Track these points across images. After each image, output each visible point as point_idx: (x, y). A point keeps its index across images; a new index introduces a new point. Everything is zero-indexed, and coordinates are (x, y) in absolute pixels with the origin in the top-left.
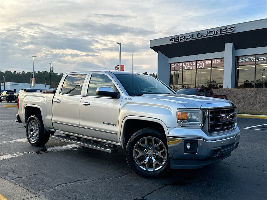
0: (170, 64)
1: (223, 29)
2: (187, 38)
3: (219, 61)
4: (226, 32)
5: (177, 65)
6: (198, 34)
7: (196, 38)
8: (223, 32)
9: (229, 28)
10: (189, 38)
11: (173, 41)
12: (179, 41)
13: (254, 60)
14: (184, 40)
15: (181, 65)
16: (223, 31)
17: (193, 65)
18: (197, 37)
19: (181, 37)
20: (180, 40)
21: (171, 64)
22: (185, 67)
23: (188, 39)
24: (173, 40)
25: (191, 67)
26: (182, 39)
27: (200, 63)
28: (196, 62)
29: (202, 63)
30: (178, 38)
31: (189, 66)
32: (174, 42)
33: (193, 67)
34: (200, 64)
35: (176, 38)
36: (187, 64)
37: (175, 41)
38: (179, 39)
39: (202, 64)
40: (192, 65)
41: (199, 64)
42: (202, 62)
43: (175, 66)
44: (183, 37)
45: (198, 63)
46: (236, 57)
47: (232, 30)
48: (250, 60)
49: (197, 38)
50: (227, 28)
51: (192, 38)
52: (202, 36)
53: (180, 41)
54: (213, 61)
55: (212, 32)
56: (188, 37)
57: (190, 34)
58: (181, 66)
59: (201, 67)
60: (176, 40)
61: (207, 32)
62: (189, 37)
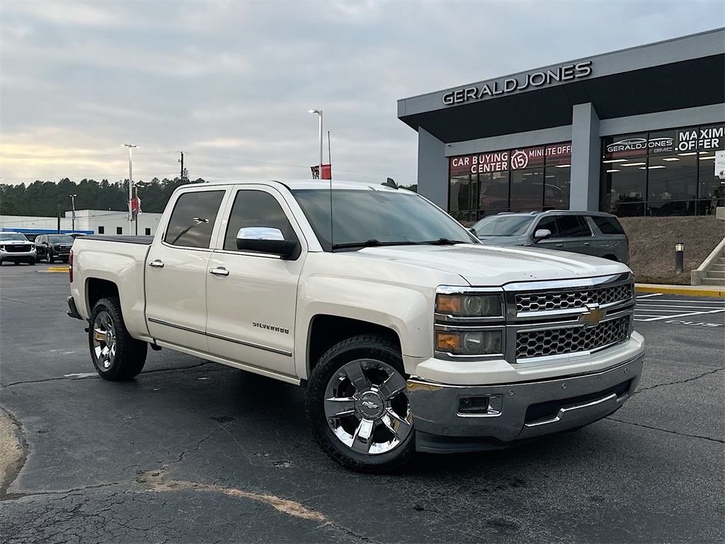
0: (448, 160)
1: (566, 70)
2: (483, 94)
3: (562, 150)
4: (572, 77)
5: (466, 161)
6: (508, 83)
7: (503, 91)
8: (565, 76)
9: (579, 67)
10: (487, 93)
11: (450, 100)
12: (464, 101)
13: (643, 144)
14: (477, 98)
15: (474, 160)
16: (566, 73)
17: (502, 161)
18: (506, 90)
19: (468, 92)
20: (467, 97)
21: (451, 158)
22: (483, 167)
23: (487, 95)
24: (452, 98)
25: (497, 166)
26: (472, 95)
27: (519, 154)
28: (509, 152)
29: (523, 154)
30: (463, 92)
31: (494, 162)
32: (454, 103)
33: (503, 166)
34: (518, 158)
35: (458, 94)
36: (488, 158)
37: (456, 101)
38: (464, 96)
39: (523, 157)
40: (499, 160)
41: (516, 157)
42: (523, 152)
43: (460, 163)
44: (473, 90)
45: (514, 156)
46: (602, 138)
47: (586, 71)
48: (634, 146)
49: (507, 92)
50: (574, 66)
51: (494, 93)
52: (518, 88)
53: (468, 100)
54: (550, 149)
55: (540, 78)
56: (485, 90)
57: (488, 83)
58: (474, 163)
59: (520, 165)
60: (457, 99)
61: (529, 77)
62: (488, 91)
